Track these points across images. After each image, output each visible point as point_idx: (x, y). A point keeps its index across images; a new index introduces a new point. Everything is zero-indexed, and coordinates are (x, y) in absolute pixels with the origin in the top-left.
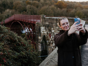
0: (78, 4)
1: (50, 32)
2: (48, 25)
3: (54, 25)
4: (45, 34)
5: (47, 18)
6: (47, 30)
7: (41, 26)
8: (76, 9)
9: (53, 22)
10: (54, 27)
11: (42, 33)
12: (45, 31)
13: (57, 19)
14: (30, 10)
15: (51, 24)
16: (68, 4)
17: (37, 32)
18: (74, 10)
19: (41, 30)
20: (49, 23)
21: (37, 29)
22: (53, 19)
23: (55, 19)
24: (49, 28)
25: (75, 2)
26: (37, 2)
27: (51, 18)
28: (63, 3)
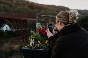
0: (46, 6)
1: (46, 27)
2: (44, 21)
3: (49, 21)
4: (41, 28)
5: (43, 16)
6: (43, 25)
7: (37, 22)
8: (45, 10)
9: (49, 19)
10: (50, 23)
11: (38, 27)
12: (41, 26)
13: (52, 17)
14: (4, 9)
15: (46, 21)
16: (38, 6)
17: (29, 27)
18: (44, 11)
19: (37, 25)
20: (45, 20)
21: (29, 25)
22: (49, 17)
23: (51, 17)
24: (45, 23)
25: (43, 5)
26: (10, 2)
27: (47, 16)
28: (34, 5)
